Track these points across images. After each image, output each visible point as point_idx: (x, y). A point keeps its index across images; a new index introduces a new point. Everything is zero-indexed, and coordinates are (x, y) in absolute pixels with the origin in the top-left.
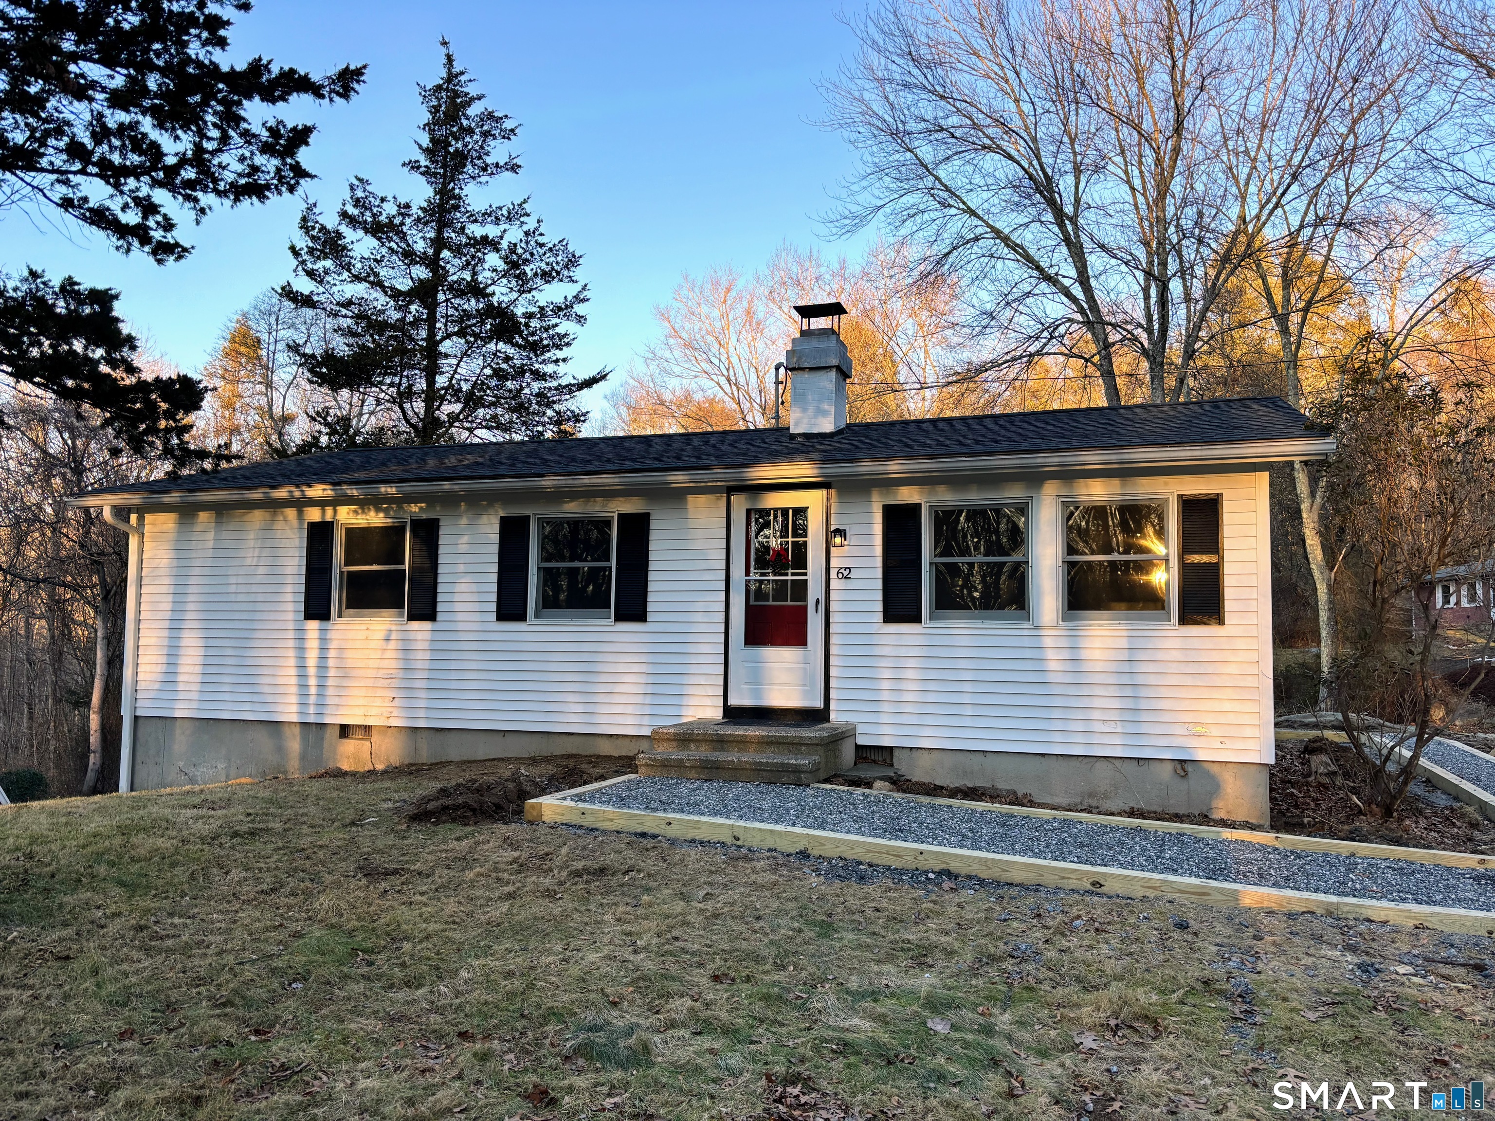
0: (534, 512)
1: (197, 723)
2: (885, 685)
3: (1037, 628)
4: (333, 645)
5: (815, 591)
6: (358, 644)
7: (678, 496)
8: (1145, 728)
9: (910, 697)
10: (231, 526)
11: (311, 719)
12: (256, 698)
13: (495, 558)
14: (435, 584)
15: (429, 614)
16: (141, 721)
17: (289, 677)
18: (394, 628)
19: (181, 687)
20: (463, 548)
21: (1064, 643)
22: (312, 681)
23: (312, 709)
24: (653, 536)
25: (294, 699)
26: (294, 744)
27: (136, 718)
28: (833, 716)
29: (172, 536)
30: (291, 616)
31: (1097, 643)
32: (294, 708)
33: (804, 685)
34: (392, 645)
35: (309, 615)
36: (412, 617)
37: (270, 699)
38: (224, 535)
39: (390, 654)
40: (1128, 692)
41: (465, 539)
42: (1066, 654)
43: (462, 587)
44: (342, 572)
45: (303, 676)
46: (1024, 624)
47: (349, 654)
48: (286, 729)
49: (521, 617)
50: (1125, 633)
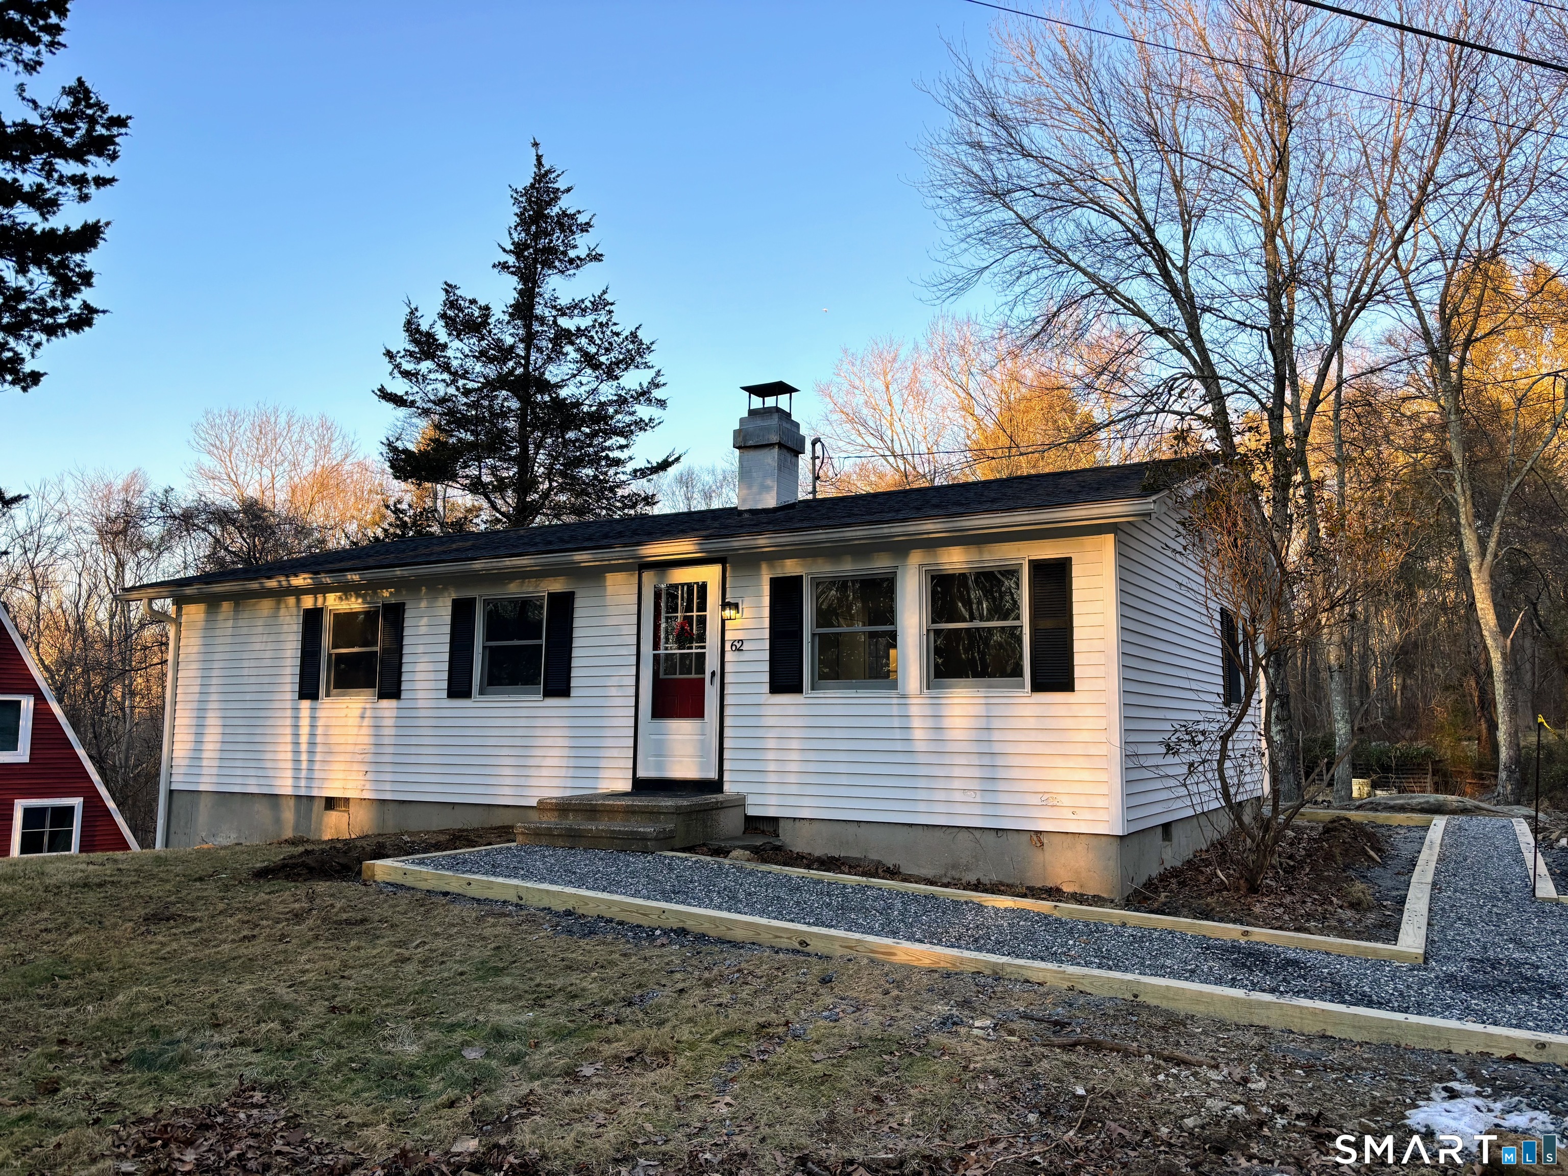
0: (479, 594)
1: (216, 796)
2: (771, 755)
3: (904, 696)
4: (320, 723)
5: (712, 664)
6: (341, 722)
7: (595, 575)
8: (1003, 798)
9: (793, 767)
10: (246, 615)
11: (303, 792)
12: (260, 773)
13: (447, 639)
14: (400, 664)
15: (395, 694)
16: (175, 795)
17: (285, 753)
18: (368, 706)
19: (205, 763)
20: (423, 630)
21: (928, 711)
22: (304, 757)
23: (303, 783)
24: (577, 613)
25: (289, 774)
26: (289, 815)
27: (171, 792)
28: (726, 787)
29: (201, 624)
30: (289, 696)
31: (957, 711)
32: (290, 782)
33: (702, 757)
34: (366, 722)
35: (303, 696)
36: (382, 696)
37: (271, 773)
38: (241, 623)
39: (364, 731)
40: (986, 761)
41: (424, 621)
42: (930, 723)
43: (419, 667)
44: (330, 655)
45: (297, 752)
46: (893, 693)
47: (332, 731)
48: (283, 801)
49: (467, 694)
50: (983, 701)
